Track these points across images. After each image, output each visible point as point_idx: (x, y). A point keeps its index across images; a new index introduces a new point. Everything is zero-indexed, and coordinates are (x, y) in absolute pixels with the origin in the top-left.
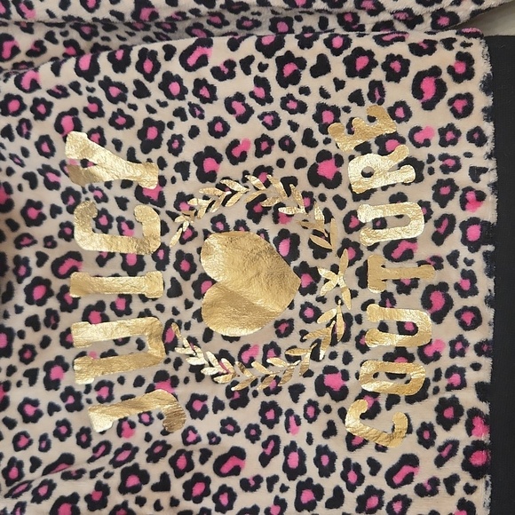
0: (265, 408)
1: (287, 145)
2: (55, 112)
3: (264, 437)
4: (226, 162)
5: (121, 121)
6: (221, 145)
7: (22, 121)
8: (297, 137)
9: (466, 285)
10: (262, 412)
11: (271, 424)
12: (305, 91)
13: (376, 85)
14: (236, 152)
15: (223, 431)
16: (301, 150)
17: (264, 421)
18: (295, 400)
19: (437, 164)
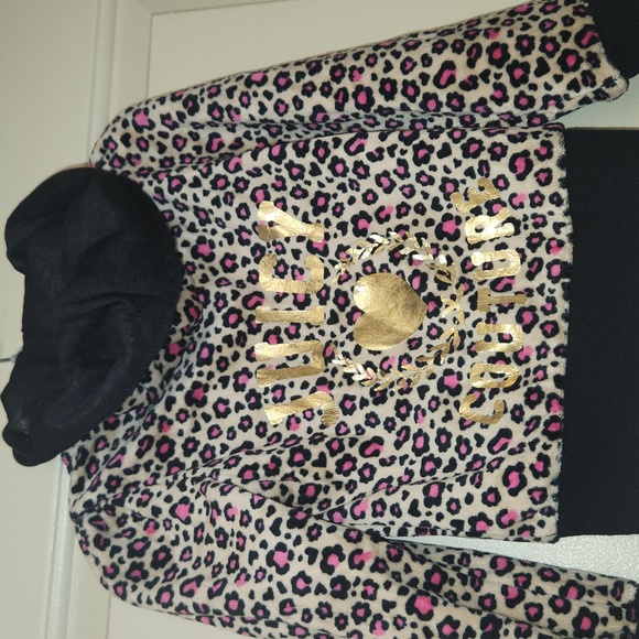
0: (399, 404)
1: (420, 209)
2: (251, 187)
3: (398, 428)
4: (374, 222)
5: (299, 193)
6: (371, 210)
7: (227, 193)
8: (428, 204)
9: (549, 307)
10: (397, 408)
11: (403, 417)
12: (433, 168)
13: (483, 164)
14: (382, 215)
15: (367, 423)
16: (431, 213)
17: (399, 415)
18: (422, 397)
19: (530, 222)
